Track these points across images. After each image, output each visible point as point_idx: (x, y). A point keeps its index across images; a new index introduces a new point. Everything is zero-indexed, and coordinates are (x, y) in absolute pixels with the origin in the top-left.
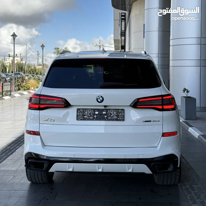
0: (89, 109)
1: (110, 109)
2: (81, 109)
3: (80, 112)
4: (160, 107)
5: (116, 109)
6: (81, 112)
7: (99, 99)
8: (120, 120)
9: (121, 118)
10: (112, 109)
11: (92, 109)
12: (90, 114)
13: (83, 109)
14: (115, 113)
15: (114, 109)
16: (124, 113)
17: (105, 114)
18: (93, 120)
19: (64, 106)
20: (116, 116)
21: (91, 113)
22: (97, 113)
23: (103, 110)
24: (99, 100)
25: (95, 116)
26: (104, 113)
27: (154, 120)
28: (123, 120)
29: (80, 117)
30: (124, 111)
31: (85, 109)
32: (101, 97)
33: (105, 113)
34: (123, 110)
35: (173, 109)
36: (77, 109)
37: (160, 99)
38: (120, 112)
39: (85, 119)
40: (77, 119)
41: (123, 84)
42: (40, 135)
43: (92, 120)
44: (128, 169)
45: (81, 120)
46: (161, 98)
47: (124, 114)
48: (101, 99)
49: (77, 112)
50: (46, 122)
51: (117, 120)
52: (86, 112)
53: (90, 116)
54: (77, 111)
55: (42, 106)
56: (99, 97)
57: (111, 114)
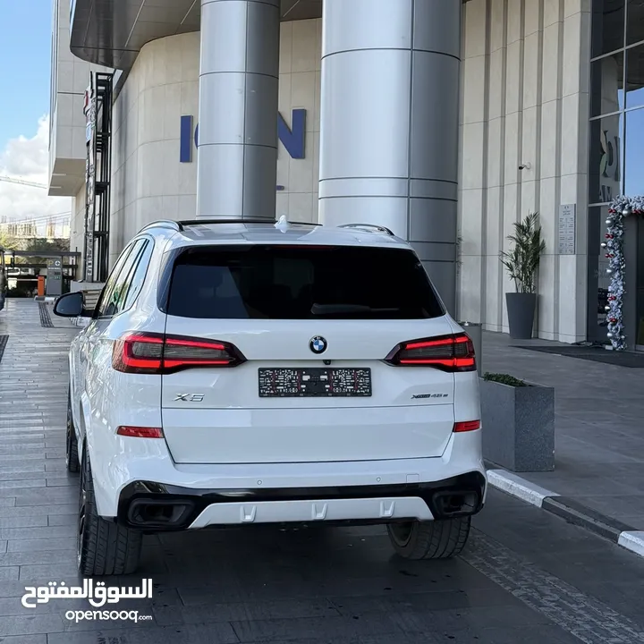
0: (288, 369)
1: (338, 369)
2: (268, 369)
3: (267, 376)
4: (448, 363)
5: (351, 369)
6: (269, 376)
7: (317, 344)
8: (361, 395)
9: (364, 389)
10: (342, 369)
11: (294, 370)
12: (290, 381)
13: (272, 369)
14: (349, 377)
15: (346, 369)
16: (370, 377)
17: (326, 382)
18: (299, 396)
19: (227, 362)
20: (353, 384)
21: (292, 379)
22: (306, 378)
23: (321, 371)
24: (316, 347)
25: (303, 386)
26: (324, 377)
27: (437, 393)
28: (370, 394)
29: (266, 390)
30: (370, 374)
31: (278, 369)
32: (322, 339)
33: (326, 377)
34: (369, 369)
35: (471, 368)
36: (260, 370)
37: (448, 344)
38: (361, 376)
39: (277, 395)
40: (261, 395)
41: (367, 308)
42: (164, 437)
43: (295, 396)
44: (384, 509)
45: (270, 395)
46: (450, 341)
47: (370, 380)
48: (321, 343)
49: (260, 377)
50: (182, 404)
51: (354, 394)
52: (281, 377)
53: (292, 387)
54: (259, 374)
55: (168, 364)
56: (316, 339)
57: (340, 381)
